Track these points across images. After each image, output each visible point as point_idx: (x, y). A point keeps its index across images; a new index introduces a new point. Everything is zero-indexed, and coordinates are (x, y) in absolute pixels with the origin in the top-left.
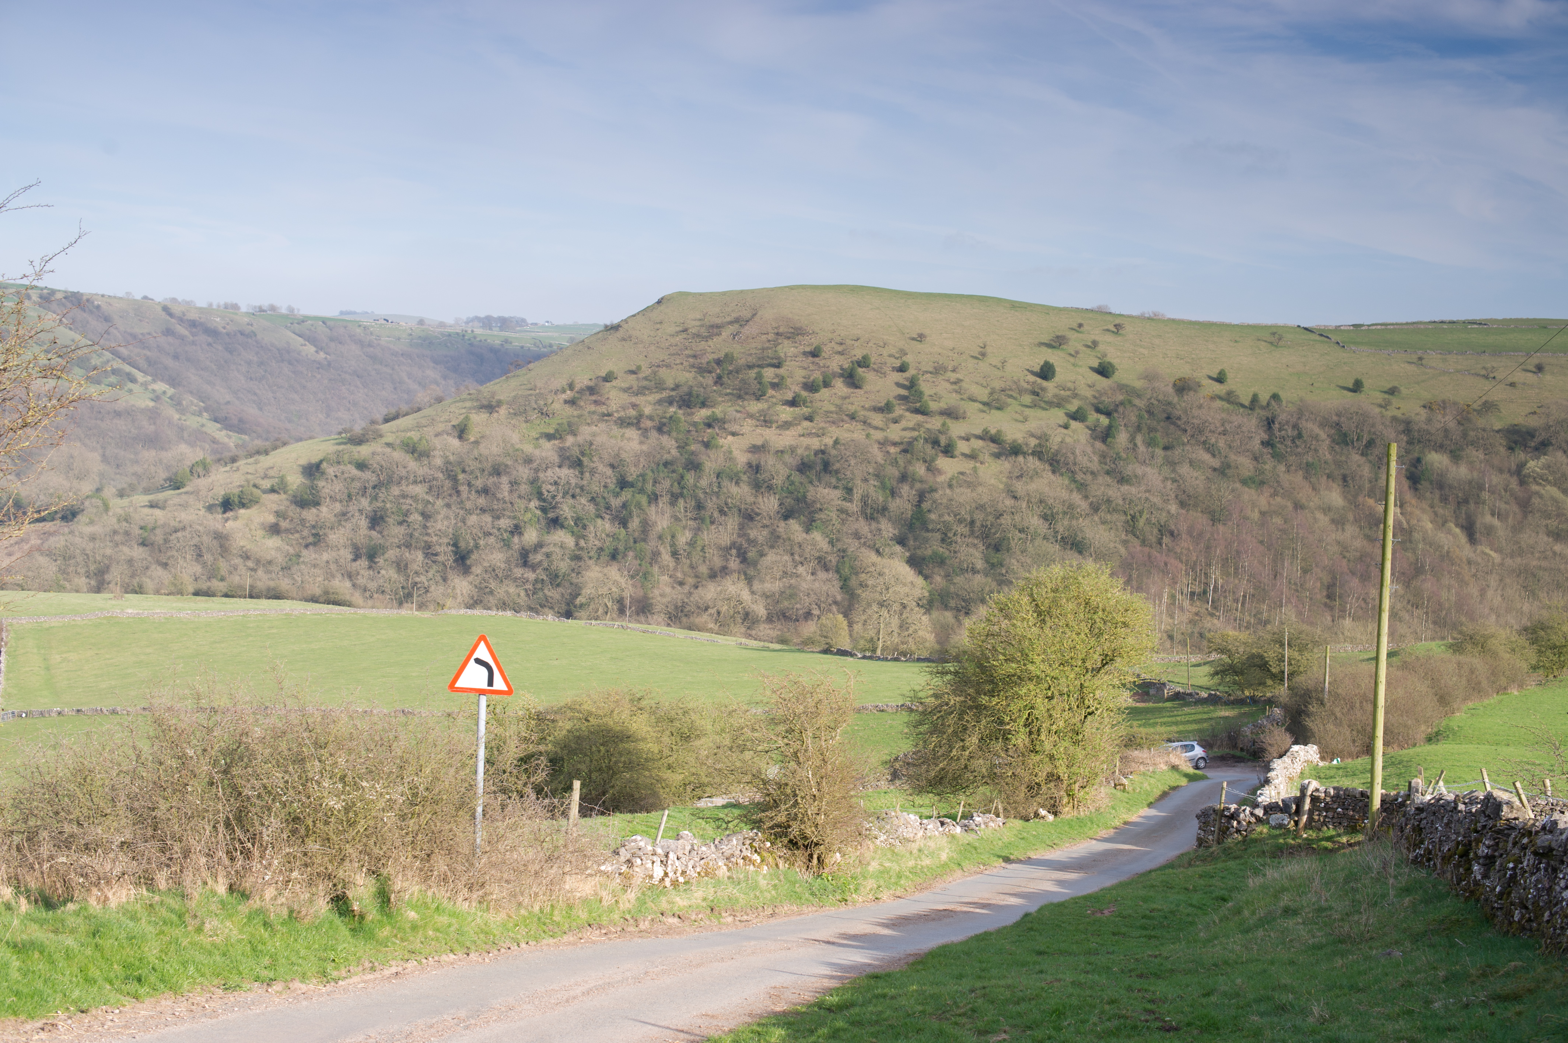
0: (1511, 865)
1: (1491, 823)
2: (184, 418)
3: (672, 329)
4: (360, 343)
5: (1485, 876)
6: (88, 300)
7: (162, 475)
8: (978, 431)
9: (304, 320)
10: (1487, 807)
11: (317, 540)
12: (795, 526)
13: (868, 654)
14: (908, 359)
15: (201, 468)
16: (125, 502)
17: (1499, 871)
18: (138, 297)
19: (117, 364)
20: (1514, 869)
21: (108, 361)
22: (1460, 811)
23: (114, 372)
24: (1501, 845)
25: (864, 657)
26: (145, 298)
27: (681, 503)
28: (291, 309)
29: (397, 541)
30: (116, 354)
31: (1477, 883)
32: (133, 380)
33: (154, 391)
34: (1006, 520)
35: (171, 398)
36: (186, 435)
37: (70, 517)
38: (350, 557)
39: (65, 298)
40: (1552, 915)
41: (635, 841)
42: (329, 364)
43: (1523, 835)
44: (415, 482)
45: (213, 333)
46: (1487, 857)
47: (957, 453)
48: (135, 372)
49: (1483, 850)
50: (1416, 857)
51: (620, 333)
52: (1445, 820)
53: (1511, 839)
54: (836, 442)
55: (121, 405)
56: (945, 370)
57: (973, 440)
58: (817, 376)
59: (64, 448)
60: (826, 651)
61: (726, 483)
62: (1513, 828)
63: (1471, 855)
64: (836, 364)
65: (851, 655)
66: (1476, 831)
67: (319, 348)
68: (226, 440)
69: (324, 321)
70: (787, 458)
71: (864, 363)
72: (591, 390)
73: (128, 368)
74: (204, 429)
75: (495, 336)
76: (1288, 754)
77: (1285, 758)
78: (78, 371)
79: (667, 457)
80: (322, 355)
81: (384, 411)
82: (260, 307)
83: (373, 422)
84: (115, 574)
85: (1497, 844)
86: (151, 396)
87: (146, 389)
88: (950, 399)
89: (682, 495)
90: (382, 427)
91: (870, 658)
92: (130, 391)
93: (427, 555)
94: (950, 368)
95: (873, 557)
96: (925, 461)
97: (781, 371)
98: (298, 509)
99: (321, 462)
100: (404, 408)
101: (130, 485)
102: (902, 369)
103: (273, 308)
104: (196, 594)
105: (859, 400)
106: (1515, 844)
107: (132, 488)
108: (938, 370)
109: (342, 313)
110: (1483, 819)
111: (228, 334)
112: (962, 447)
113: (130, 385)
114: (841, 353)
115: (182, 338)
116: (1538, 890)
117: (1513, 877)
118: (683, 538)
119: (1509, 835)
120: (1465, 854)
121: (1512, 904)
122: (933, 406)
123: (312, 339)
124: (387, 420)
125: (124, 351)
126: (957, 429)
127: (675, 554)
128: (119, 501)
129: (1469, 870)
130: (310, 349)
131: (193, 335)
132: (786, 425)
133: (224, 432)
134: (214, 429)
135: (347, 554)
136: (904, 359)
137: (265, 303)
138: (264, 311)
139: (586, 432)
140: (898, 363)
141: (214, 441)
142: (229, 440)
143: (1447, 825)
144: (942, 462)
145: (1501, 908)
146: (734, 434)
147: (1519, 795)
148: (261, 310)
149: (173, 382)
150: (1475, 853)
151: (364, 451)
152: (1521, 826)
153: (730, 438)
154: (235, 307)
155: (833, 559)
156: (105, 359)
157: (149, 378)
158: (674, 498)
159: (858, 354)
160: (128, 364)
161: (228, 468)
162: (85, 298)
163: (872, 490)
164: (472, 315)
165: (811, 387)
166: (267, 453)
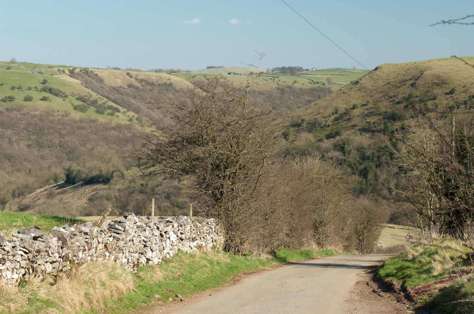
2: (144, 128)
19: (110, 103)
21: (106, 102)
23: (110, 107)
30: (109, 99)
32: (118, 111)
33: (128, 116)
35: (137, 119)
48: (119, 107)
55: (114, 124)
73: (115, 105)
78: (93, 109)
86: (127, 118)
87: (125, 115)
92: (118, 116)
113: (117, 114)
149: (137, 111)
156: (104, 101)
157: (125, 110)
160: (116, 103)
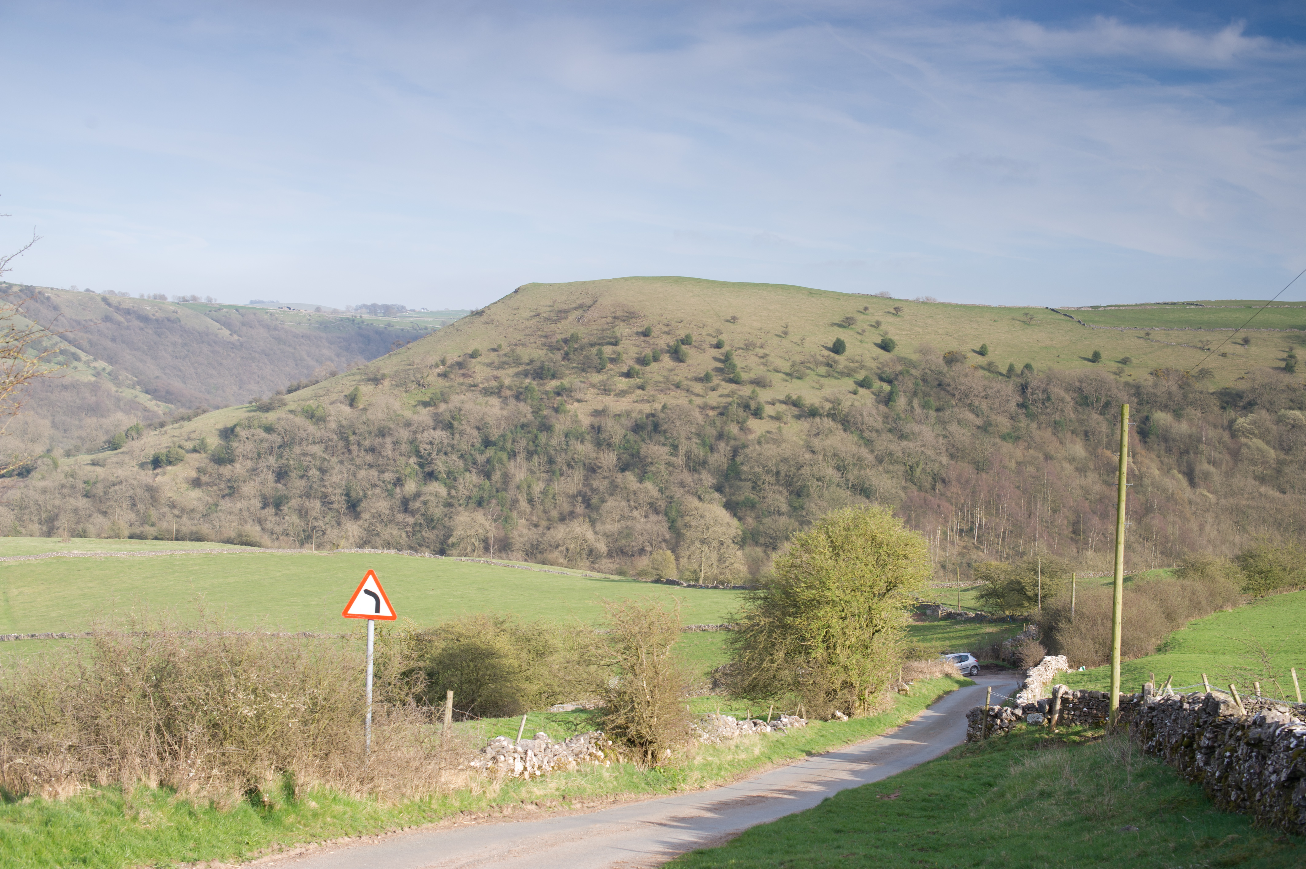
0: (1228, 754)
1: (1211, 719)
2: (120, 390)
3: (528, 314)
4: (267, 327)
5: (1207, 763)
6: (40, 293)
7: (102, 438)
8: (782, 397)
9: (220, 308)
10: (1207, 705)
11: (232, 491)
12: (630, 478)
13: (692, 583)
14: (724, 337)
15: (135, 432)
16: (71, 460)
17: (1218, 759)
18: (82, 289)
19: (64, 345)
20: (1230, 757)
21: (57, 343)
22: (1185, 710)
23: (62, 352)
24: (1219, 737)
25: (689, 586)
26: (88, 290)
27: (535, 457)
28: (209, 299)
29: (298, 491)
30: (63, 337)
31: (1199, 769)
32: (78, 359)
33: (95, 368)
34: (806, 471)
35: (109, 374)
36: (122, 405)
37: (25, 474)
38: (260, 505)
39: (21, 291)
40: (1262, 795)
41: (499, 741)
42: (242, 345)
43: (1238, 729)
44: (314, 443)
45: (145, 319)
46: (1208, 747)
47: (764, 415)
48: (79, 352)
49: (1204, 742)
50: (1149, 748)
51: (484, 318)
52: (1173, 717)
53: (1227, 732)
54: (664, 407)
55: (67, 380)
56: (754, 346)
57: (778, 405)
58: (648, 352)
59: (20, 415)
60: (657, 581)
61: (572, 441)
62: (1229, 723)
63: (1195, 746)
64: (663, 342)
65: (678, 584)
66: (1199, 726)
67: (233, 332)
68: (156, 409)
69: (237, 309)
70: (624, 421)
71: (687, 341)
72: (460, 365)
73: (73, 349)
74: (137, 400)
75: (380, 321)
76: (1042, 663)
77: (1039, 667)
78: (31, 352)
79: (523, 420)
80: (236, 337)
81: (288, 384)
82: (184, 298)
83: (278, 393)
84: (63, 521)
85: (1216, 736)
86: (93, 372)
87: (89, 366)
88: (758, 371)
89: (536, 452)
90: (286, 397)
91: (694, 586)
92: (75, 368)
93: (324, 503)
94: (758, 345)
95: (696, 502)
96: (738, 422)
97: (618, 348)
98: (216, 466)
99: (235, 426)
100: (304, 381)
101: (75, 446)
102: (718, 346)
103: (194, 298)
104: (131, 537)
105: (682, 372)
106: (1231, 736)
107: (77, 449)
108: (748, 347)
109: (252, 302)
110: (1204, 716)
111: (157, 320)
112: (769, 410)
113: (75, 363)
114: (667, 333)
115: (119, 324)
116: (1250, 774)
117: (1230, 764)
118: (538, 487)
119: (1226, 729)
120: (1190, 745)
121: (1229, 786)
122: (744, 376)
123: (227, 324)
124: (290, 391)
125: (70, 335)
126: (764, 395)
127: (530, 501)
128: (66, 460)
129: (1193, 758)
130: (226, 332)
131: (128, 321)
132: (623, 393)
133: (154, 402)
134: (145, 399)
135: (257, 503)
136: (720, 337)
137: (188, 294)
138: (187, 301)
139: (456, 400)
140: (715, 341)
141: (146, 410)
142: (158, 408)
143: (1175, 721)
144: (752, 423)
145: (1220, 790)
146: (579, 401)
147: (1233, 696)
148: (185, 300)
149: (111, 360)
150: (1198, 744)
151: (271, 417)
152: (1235, 721)
153: (576, 404)
154: (163, 297)
155: (662, 504)
156: (54, 341)
157: (91, 357)
158: (530, 455)
159: (682, 334)
160: (75, 346)
161: (157, 432)
162: (37, 291)
163: (694, 447)
164: (360, 303)
165: (643, 361)
166: (189, 419)
